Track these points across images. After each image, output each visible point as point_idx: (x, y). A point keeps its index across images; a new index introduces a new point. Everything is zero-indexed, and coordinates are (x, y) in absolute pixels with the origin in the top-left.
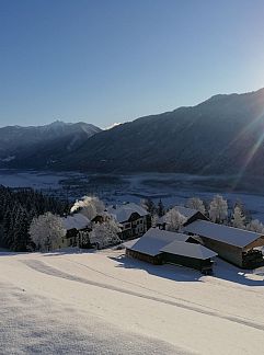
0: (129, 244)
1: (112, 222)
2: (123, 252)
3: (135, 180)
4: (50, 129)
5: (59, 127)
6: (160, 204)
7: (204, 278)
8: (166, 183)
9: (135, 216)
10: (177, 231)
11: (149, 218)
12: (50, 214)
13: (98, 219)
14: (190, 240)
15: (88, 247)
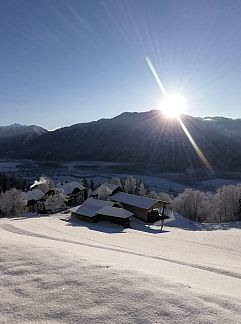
0: (74, 209)
1: (61, 195)
2: (70, 215)
3: (71, 165)
4: (10, 129)
5: (17, 128)
6: (92, 182)
7: (125, 230)
8: (91, 167)
9: (77, 190)
10: (105, 199)
11: (86, 191)
12: (15, 190)
13: (50, 193)
14: (115, 206)
15: (44, 212)
